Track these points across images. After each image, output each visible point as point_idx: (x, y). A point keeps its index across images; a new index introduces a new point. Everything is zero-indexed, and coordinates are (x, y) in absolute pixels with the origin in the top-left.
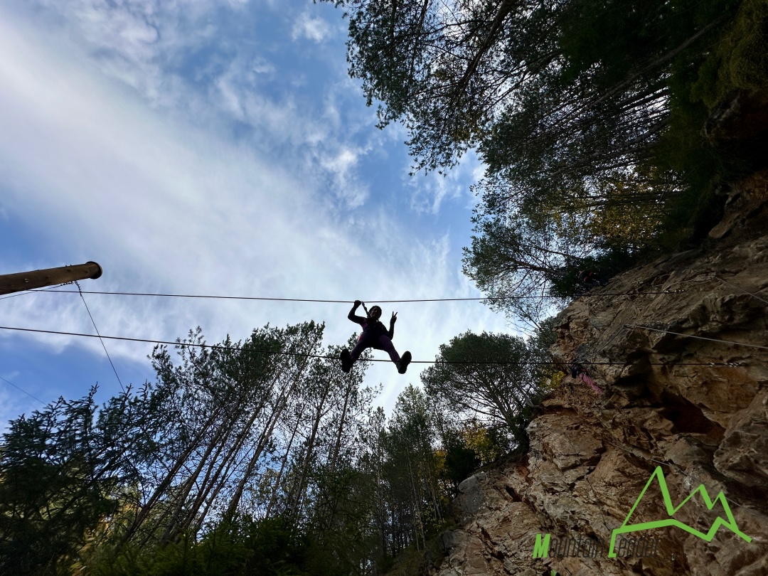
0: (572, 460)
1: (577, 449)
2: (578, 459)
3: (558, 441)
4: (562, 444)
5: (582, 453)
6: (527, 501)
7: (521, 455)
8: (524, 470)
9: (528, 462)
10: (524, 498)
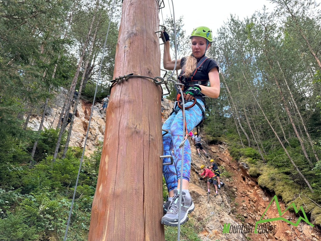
6: (84, 123)
7: (87, 101)
8: (84, 107)
9: (90, 109)
10: (83, 121)
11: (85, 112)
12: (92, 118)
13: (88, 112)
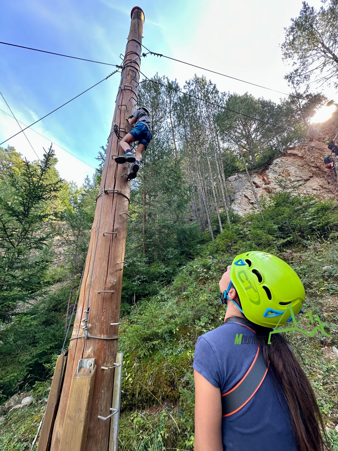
0: (299, 179)
1: (301, 174)
2: (301, 178)
3: (294, 170)
4: (296, 171)
5: (303, 177)
6: (265, 189)
7: (261, 170)
8: (261, 177)
9: (266, 175)
10: (264, 187)
11: (264, 180)
12: (269, 181)
13: (266, 178)
